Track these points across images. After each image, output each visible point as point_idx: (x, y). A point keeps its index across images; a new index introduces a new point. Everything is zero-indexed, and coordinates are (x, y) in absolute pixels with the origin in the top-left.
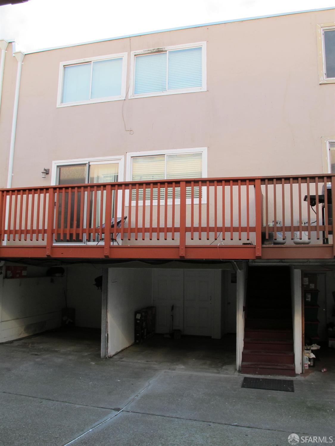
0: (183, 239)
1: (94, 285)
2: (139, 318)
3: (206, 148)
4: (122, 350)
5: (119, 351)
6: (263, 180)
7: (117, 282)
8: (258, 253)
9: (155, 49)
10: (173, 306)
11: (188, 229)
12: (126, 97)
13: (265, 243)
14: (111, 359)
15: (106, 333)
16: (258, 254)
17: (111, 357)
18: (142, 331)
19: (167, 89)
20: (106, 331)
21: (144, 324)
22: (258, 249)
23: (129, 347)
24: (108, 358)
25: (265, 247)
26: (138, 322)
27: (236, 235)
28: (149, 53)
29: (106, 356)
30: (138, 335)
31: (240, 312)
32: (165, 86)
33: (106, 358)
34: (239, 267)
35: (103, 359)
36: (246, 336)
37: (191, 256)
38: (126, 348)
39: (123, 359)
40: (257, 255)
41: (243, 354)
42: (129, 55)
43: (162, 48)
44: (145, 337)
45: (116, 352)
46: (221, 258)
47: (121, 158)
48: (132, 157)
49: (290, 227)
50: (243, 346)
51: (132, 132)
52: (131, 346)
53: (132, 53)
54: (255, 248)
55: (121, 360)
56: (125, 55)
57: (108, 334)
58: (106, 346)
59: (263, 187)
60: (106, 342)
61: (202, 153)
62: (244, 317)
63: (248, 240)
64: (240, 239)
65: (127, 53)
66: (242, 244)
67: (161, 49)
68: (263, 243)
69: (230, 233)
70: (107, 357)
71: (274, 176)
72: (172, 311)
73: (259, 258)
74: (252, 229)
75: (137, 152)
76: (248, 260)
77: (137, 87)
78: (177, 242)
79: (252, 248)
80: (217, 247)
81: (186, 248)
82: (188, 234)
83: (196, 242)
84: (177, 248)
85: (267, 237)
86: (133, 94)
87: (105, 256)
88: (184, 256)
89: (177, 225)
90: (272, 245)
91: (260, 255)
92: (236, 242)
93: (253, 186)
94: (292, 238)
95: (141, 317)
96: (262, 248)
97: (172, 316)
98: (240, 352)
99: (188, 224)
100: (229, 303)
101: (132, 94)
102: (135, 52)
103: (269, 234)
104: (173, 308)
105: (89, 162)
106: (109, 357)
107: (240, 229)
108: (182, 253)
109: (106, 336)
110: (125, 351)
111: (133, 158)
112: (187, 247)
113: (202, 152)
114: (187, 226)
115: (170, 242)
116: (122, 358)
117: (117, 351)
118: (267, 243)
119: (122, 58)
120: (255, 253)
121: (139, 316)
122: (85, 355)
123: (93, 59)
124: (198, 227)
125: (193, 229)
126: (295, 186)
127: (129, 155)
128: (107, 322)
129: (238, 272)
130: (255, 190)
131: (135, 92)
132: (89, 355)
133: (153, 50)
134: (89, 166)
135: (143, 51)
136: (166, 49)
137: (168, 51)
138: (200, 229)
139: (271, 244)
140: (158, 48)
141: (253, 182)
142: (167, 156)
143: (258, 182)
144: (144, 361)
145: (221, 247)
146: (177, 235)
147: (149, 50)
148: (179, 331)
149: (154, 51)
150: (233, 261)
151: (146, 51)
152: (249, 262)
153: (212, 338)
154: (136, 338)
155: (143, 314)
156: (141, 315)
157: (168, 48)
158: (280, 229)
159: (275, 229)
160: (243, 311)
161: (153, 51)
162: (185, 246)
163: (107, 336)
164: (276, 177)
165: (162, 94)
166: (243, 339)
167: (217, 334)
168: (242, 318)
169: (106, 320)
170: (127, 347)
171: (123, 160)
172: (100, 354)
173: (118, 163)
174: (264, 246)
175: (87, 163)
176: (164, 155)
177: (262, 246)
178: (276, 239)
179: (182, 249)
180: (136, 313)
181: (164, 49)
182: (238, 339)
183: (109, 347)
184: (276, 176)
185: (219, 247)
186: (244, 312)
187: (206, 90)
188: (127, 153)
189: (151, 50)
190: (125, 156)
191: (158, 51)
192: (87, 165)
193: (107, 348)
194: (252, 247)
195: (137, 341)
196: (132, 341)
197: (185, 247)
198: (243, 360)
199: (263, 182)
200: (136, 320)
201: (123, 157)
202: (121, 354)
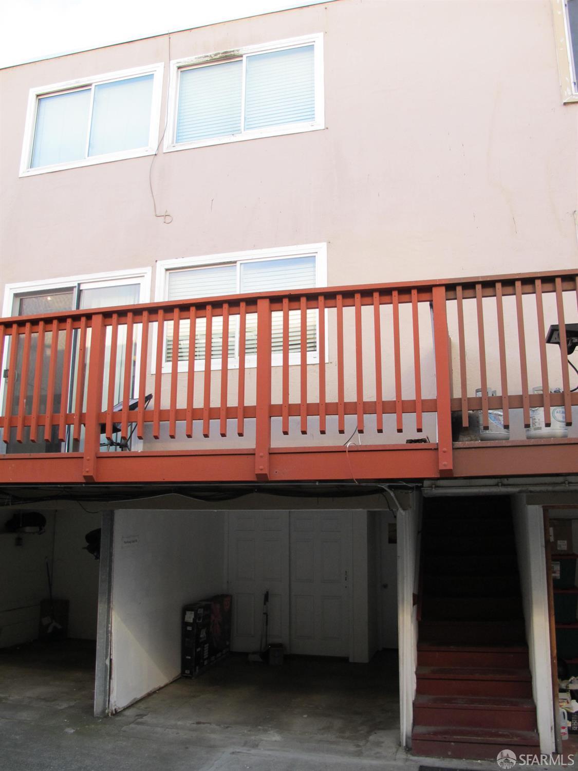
0: (264, 433)
1: (84, 548)
2: (191, 620)
3: (324, 245)
4: (149, 695)
5: (139, 696)
6: (451, 287)
7: (136, 541)
8: (445, 463)
9: (219, 53)
10: (267, 592)
11: (274, 411)
12: (158, 149)
13: (461, 437)
14: (118, 718)
15: (106, 658)
16: (445, 465)
17: (117, 713)
18: (199, 650)
19: (243, 130)
20: (108, 654)
21: (203, 634)
22: (444, 452)
23: (166, 685)
24: (110, 714)
25: (462, 446)
26: (189, 628)
27: (390, 420)
28: (207, 62)
29: (107, 711)
30: (189, 658)
31: (405, 609)
32: (239, 125)
33: (106, 716)
34: (400, 504)
35: (99, 718)
36: (422, 661)
37: (284, 473)
38: (160, 689)
39: (145, 718)
40: (441, 467)
41: (416, 706)
42: (167, 68)
43: (233, 51)
44: (206, 663)
45: (133, 698)
46: (355, 477)
47: (143, 272)
48: (167, 270)
49: (521, 397)
50: (415, 686)
51: (168, 219)
52: (171, 683)
53: (174, 64)
54: (437, 449)
55: (140, 720)
56: (158, 69)
57: (111, 660)
58: (106, 687)
59: (452, 306)
60: (106, 678)
61: (315, 256)
62: (415, 618)
63: (420, 430)
64: (400, 431)
65: (163, 63)
66: (405, 443)
67: (232, 53)
68: (455, 438)
69: (375, 416)
70: (108, 713)
71: (478, 277)
72: (265, 604)
73: (447, 475)
74: (430, 406)
75: (179, 259)
76: (421, 480)
77: (183, 129)
78: (249, 442)
79: (430, 451)
80: (345, 451)
81: (270, 454)
82: (277, 422)
83: (295, 441)
84: (251, 454)
85: (465, 423)
86: (173, 143)
87: (85, 477)
88: (266, 474)
89: (251, 400)
90: (478, 443)
91: (450, 467)
92: (391, 438)
93: (428, 303)
94: (526, 423)
95: (194, 620)
96: (453, 449)
97: (266, 614)
98: (407, 700)
99: (276, 399)
100: (385, 586)
101: (171, 142)
102: (178, 60)
103: (469, 417)
104: (267, 597)
105: (79, 285)
106: (112, 714)
107: (398, 407)
108: (262, 467)
109: (106, 666)
110: (154, 695)
111: (170, 273)
112: (273, 453)
113: (317, 253)
114: (273, 403)
115: (233, 443)
116: (141, 716)
117: (135, 697)
118: (466, 439)
119: (153, 74)
120: (437, 462)
121: (190, 617)
122: (59, 708)
123: (95, 79)
124: (299, 405)
125: (288, 410)
126: (529, 300)
127: (162, 265)
128: (108, 633)
129: (398, 516)
130: (434, 315)
131: (178, 139)
132: (70, 707)
133: (216, 55)
134: (80, 292)
135: (196, 58)
136: (241, 53)
137: (245, 57)
138: (305, 410)
139: (476, 440)
140: (225, 51)
141: (426, 296)
142: (241, 264)
143: (439, 293)
144: (190, 722)
145: (354, 451)
146: (250, 424)
147: (207, 56)
148: (280, 645)
149: (218, 56)
150: (384, 486)
151: (201, 57)
152: (422, 486)
153: (351, 660)
154: (185, 665)
155: (201, 611)
156: (196, 615)
157: (244, 50)
158: (499, 402)
159: (485, 404)
160: (414, 604)
161: (215, 57)
162: (269, 449)
163: (108, 662)
164: (481, 280)
165: (233, 139)
166: (414, 670)
167: (359, 653)
168: (412, 622)
169: (107, 627)
170: (162, 685)
171: (148, 277)
172: (93, 707)
173: (139, 284)
174: (459, 444)
175: (75, 287)
176: (235, 262)
177: (453, 445)
178: (486, 428)
179: (261, 457)
180: (186, 609)
181: (236, 53)
182: (403, 669)
183: (113, 690)
184: (482, 277)
185: (349, 451)
186: (415, 606)
187: (324, 128)
188: (156, 261)
189: (211, 56)
190: (152, 267)
191: (226, 56)
192: (76, 290)
193: (107, 692)
194: (431, 449)
195: (187, 672)
196: (176, 672)
197: (267, 452)
198: (416, 722)
199: (451, 294)
200: (185, 624)
201: (148, 270)
202: (142, 705)
